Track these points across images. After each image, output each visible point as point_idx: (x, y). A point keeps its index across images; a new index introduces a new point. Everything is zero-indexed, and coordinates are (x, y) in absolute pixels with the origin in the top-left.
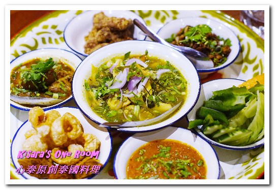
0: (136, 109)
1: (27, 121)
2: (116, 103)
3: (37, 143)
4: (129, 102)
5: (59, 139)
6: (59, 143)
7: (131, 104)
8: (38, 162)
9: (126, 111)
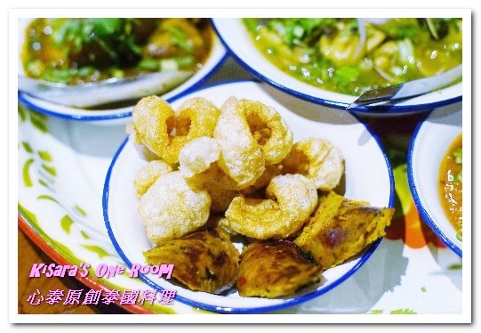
0: (405, 49)
1: (127, 140)
2: (346, 45)
3: (181, 195)
4: (379, 37)
5: (247, 169)
6: (247, 179)
7: (388, 39)
8: (197, 247)
9: (380, 62)
